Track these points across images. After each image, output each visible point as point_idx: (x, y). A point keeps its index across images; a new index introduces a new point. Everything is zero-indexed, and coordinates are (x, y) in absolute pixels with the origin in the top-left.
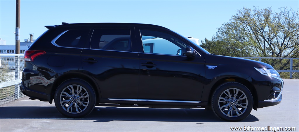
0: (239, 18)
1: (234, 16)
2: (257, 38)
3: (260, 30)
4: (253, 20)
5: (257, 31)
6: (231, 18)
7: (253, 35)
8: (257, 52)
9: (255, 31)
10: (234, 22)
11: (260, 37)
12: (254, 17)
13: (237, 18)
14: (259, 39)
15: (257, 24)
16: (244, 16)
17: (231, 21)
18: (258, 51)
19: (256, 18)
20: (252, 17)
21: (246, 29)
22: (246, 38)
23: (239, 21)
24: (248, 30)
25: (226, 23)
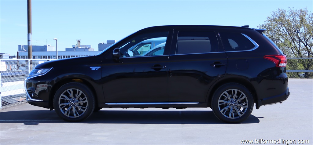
0: (274, 20)
1: (269, 18)
2: (292, 39)
3: (295, 31)
4: (288, 21)
5: (293, 31)
6: (266, 19)
7: (289, 36)
8: (293, 53)
9: (290, 32)
10: (269, 23)
11: (295, 37)
12: (290, 18)
13: (272, 19)
14: (294, 40)
15: (292, 25)
16: (279, 17)
17: (265, 23)
18: (294, 51)
19: (292, 19)
20: (287, 18)
21: (281, 30)
22: (281, 39)
23: (274, 23)
24: (284, 31)
25: (261, 25)
